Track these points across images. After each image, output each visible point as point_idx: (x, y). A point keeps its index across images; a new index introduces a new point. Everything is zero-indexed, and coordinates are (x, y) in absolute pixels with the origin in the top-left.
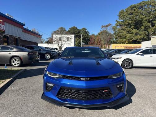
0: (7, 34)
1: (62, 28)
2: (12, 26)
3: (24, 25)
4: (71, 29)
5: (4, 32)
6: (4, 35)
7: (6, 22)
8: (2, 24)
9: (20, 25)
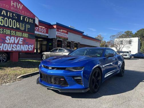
0: (69, 40)
1: (128, 32)
2: (74, 34)
3: (83, 33)
4: (138, 32)
5: (67, 39)
6: (67, 41)
7: (69, 32)
8: (66, 34)
9: (80, 33)
